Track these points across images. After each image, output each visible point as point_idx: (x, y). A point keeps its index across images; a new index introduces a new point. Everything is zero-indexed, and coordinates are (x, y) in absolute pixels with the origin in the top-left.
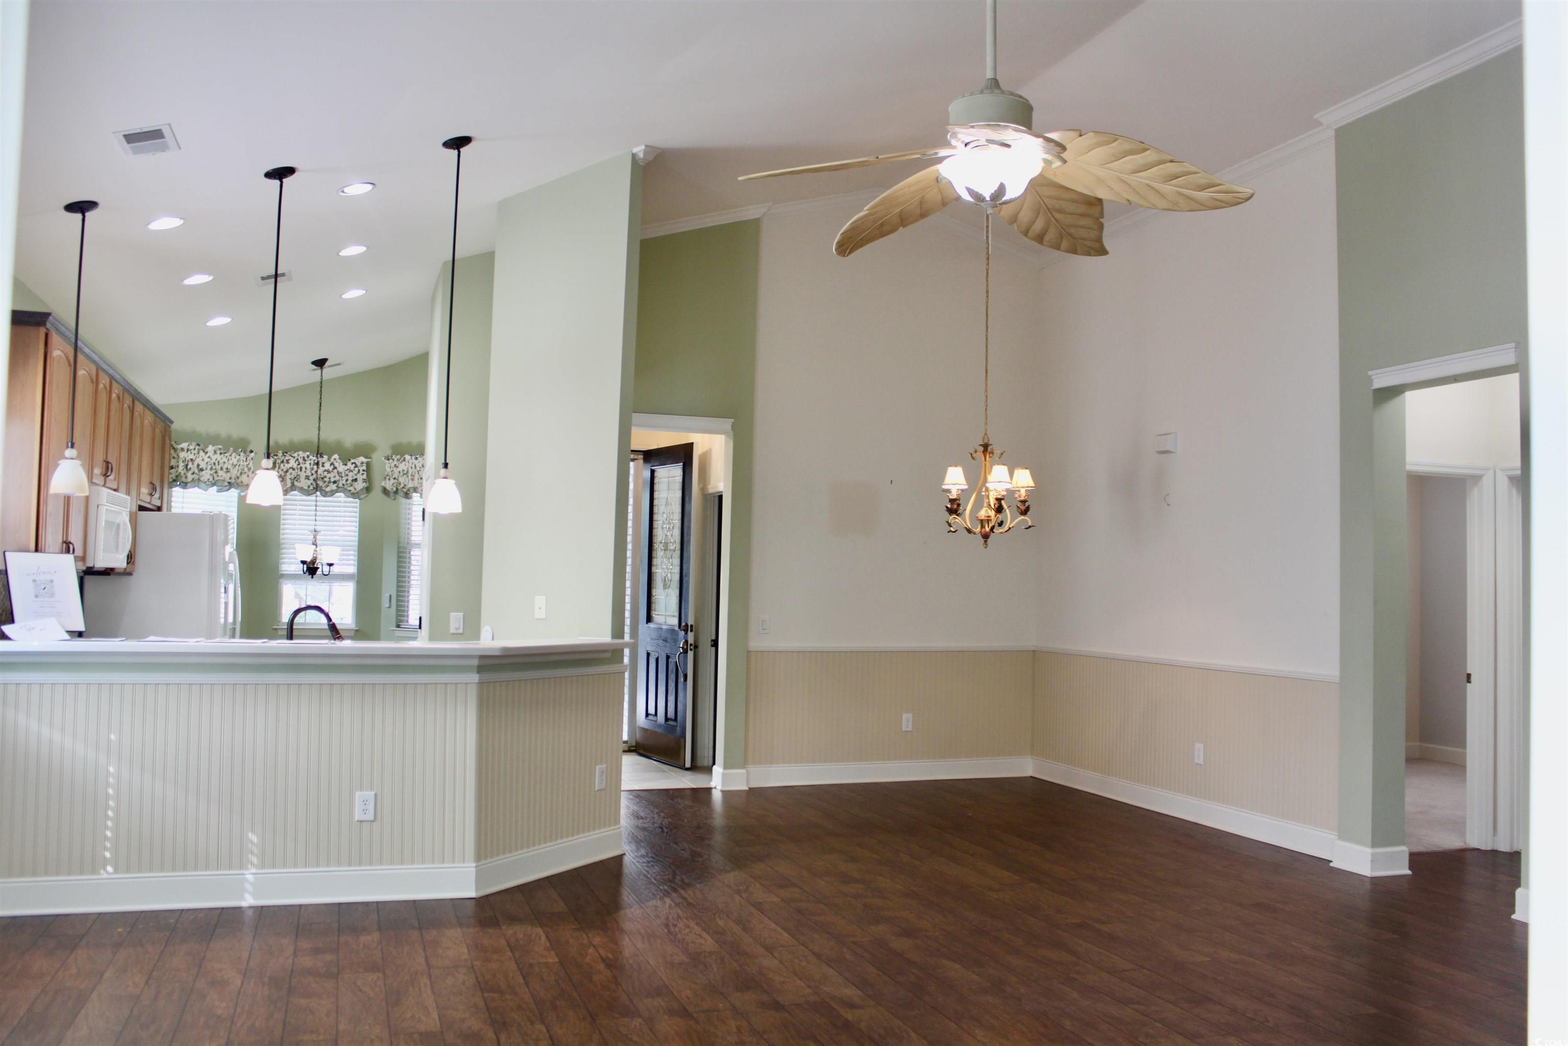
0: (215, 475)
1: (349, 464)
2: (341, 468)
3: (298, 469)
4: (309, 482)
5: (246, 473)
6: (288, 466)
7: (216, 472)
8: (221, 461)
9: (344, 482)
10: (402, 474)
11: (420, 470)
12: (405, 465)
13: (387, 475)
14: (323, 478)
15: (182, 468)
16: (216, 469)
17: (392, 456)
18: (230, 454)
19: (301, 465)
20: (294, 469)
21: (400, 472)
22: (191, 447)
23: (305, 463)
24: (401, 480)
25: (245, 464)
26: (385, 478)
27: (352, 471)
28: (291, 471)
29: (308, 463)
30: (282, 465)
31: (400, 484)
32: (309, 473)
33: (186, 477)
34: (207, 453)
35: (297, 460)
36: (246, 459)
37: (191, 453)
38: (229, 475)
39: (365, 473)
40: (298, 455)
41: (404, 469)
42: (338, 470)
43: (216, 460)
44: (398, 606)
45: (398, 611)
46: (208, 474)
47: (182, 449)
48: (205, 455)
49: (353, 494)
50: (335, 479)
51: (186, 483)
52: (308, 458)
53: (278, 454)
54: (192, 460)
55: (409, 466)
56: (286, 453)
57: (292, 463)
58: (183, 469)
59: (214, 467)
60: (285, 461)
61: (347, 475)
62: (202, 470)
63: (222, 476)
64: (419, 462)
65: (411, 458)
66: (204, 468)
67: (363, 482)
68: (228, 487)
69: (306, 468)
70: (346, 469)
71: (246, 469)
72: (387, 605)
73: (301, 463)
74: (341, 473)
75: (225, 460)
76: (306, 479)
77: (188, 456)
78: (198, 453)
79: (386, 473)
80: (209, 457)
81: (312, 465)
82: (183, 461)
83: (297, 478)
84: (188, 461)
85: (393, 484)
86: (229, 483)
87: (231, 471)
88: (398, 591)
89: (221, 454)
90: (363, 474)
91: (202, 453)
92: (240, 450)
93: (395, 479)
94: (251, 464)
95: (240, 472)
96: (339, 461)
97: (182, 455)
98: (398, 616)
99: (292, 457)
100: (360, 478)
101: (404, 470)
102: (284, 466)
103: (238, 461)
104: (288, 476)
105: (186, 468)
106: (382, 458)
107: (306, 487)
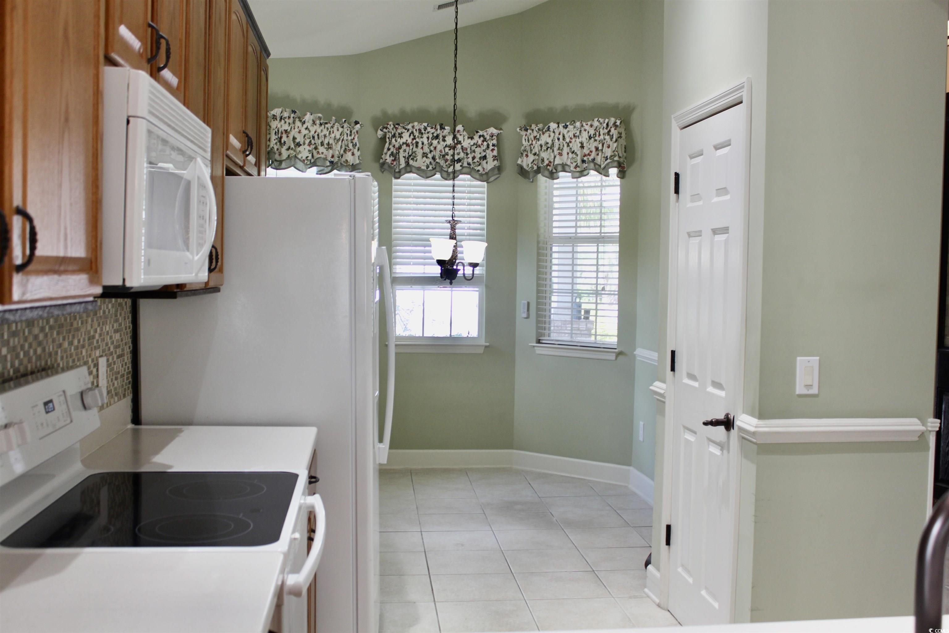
0: (315, 152)
1: (476, 138)
2: (467, 143)
3: (413, 145)
4: (428, 161)
5: (351, 150)
6: (401, 141)
7: (316, 148)
8: (322, 134)
9: (470, 160)
10: (544, 148)
11: (570, 142)
12: (550, 136)
13: (525, 150)
14: (444, 156)
15: (275, 142)
16: (315, 144)
17: (531, 126)
18: (332, 125)
19: (417, 140)
20: (408, 145)
21: (541, 146)
22: (285, 114)
23: (422, 138)
24: (544, 155)
25: (350, 138)
26: (522, 153)
27: (480, 146)
28: (404, 147)
29: (425, 136)
30: (393, 140)
31: (543, 160)
32: (426, 149)
33: (280, 154)
34: (304, 123)
35: (412, 132)
36: (351, 132)
37: (285, 122)
38: (331, 152)
39: (496, 148)
40: (413, 127)
41: (548, 141)
42: (462, 145)
43: (315, 132)
44: (538, 316)
45: (538, 322)
46: (307, 150)
47: (274, 117)
48: (302, 125)
49: (481, 175)
50: (459, 157)
51: (281, 162)
52: (425, 131)
53: (389, 126)
54: (286, 131)
55: (554, 136)
56: (398, 124)
57: (406, 137)
58: (276, 143)
59: (313, 142)
60: (397, 135)
61: (474, 152)
62: (299, 145)
63: (322, 153)
64: (569, 131)
65: (558, 126)
66: (301, 143)
67: (494, 160)
68: (330, 168)
69: (423, 144)
70: (472, 144)
71: (351, 146)
72: (525, 315)
73: (416, 137)
74: (466, 149)
75: (326, 132)
76: (423, 157)
77: (281, 126)
78: (294, 122)
79: (523, 148)
80: (307, 128)
81: (430, 140)
82: (276, 133)
83: (412, 156)
84: (282, 133)
85: (534, 161)
86: (332, 162)
87: (334, 147)
88: (537, 298)
89: (321, 124)
90: (493, 150)
91: (298, 124)
92: (344, 120)
93: (535, 154)
94: (357, 139)
95: (344, 149)
96: (464, 133)
97: (274, 124)
98: (538, 328)
99: (406, 129)
100: (490, 154)
101: (548, 143)
102: (396, 141)
103: (341, 135)
104: (402, 154)
105: (280, 141)
106: (517, 129)
107: (424, 168)
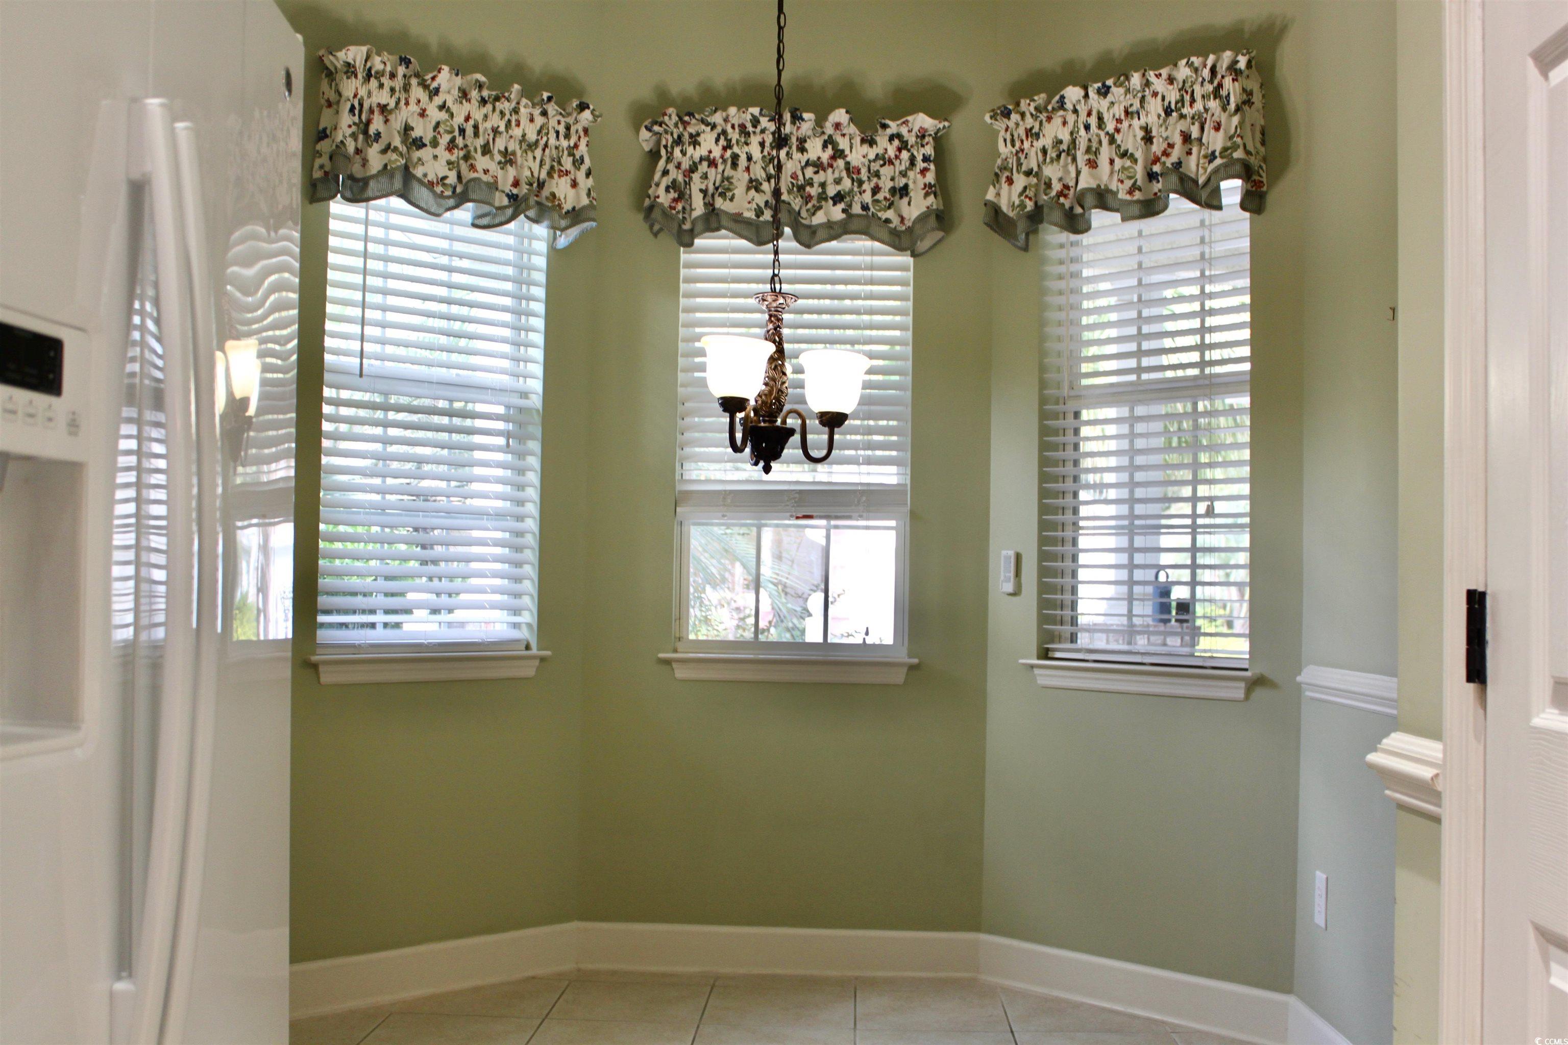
0: (464, 167)
1: (882, 141)
2: (858, 155)
3: (724, 161)
4: (760, 200)
5: (567, 173)
6: (697, 153)
7: (467, 157)
8: (483, 127)
9: (867, 197)
10: (1052, 154)
11: (1118, 130)
12: (1065, 123)
13: (1003, 168)
14: (801, 188)
15: (349, 131)
16: (466, 146)
17: (1018, 104)
18: (513, 105)
19: (736, 149)
20: (712, 163)
21: (1044, 151)
22: (377, 63)
23: (747, 144)
24: (1052, 172)
25: (564, 143)
26: (997, 175)
27: (891, 162)
28: (704, 167)
29: (755, 140)
30: (677, 152)
31: (1049, 185)
32: (758, 172)
33: (365, 163)
34: (437, 91)
35: (724, 132)
36: (568, 128)
37: (381, 86)
38: (511, 172)
39: (932, 167)
40: (726, 120)
41: (1060, 137)
42: (848, 159)
43: (467, 119)
44: (1043, 588)
45: (1044, 604)
46: (442, 161)
47: (350, 69)
48: (431, 98)
49: (895, 233)
50: (839, 188)
51: (365, 181)
52: (755, 126)
53: (666, 118)
54: (383, 108)
55: (1076, 122)
56: (691, 114)
57: (709, 144)
58: (354, 136)
59: (460, 141)
60: (686, 137)
61: (877, 175)
62: (419, 144)
63: (486, 172)
64: (1112, 103)
65: (1086, 96)
66: (426, 141)
67: (927, 195)
68: (509, 212)
69: (749, 158)
70: (872, 156)
71: (567, 163)
72: (1009, 587)
73: (734, 141)
74: (859, 172)
75: (495, 120)
76: (749, 189)
77: (370, 94)
78: (406, 88)
79: (999, 162)
80: (442, 107)
81: (767, 149)
82: (352, 109)
83: (724, 189)
84: (371, 111)
85: (1025, 188)
86: (512, 197)
87: (519, 160)
88: (1043, 541)
89: (483, 102)
90: (923, 172)
91: (417, 92)
92: (545, 95)
93: (1028, 173)
94: (583, 147)
95: (547, 167)
96: (853, 129)
97: (350, 87)
98: (1043, 619)
99: (707, 124)
100: (917, 182)
101: (1061, 142)
102: (684, 153)
103: (539, 132)
104: (697, 183)
105: (366, 132)
106: (984, 115)
107: (750, 215)
